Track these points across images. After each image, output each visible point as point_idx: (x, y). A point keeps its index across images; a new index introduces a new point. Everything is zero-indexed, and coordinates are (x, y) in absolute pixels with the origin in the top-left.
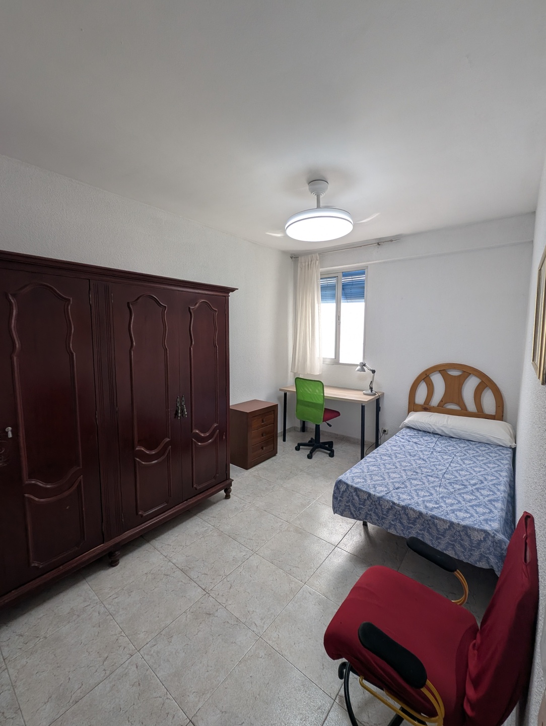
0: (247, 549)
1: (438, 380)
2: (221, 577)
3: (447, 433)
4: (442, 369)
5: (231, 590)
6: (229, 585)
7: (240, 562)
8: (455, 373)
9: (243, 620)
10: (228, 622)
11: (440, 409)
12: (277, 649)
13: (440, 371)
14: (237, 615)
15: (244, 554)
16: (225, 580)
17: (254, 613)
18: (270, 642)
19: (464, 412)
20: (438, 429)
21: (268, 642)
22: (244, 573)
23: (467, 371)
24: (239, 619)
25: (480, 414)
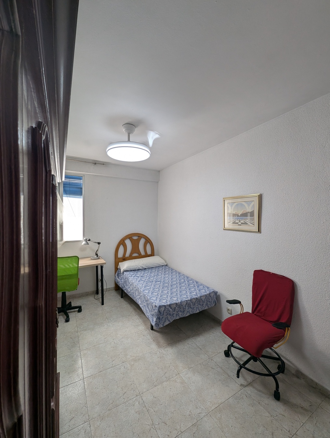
0: (135, 399)
1: (128, 243)
2: (152, 429)
3: (144, 267)
4: (130, 237)
5: (167, 423)
6: (163, 424)
7: (144, 409)
8: (135, 238)
9: (195, 421)
10: (194, 433)
11: (131, 258)
12: (217, 405)
13: (129, 238)
14: (190, 424)
15: (137, 403)
16: (156, 426)
17: (191, 411)
18: (213, 408)
19: (140, 257)
20: (141, 267)
21: (212, 409)
22: (156, 409)
23: (140, 236)
24: (193, 423)
25: (147, 256)
